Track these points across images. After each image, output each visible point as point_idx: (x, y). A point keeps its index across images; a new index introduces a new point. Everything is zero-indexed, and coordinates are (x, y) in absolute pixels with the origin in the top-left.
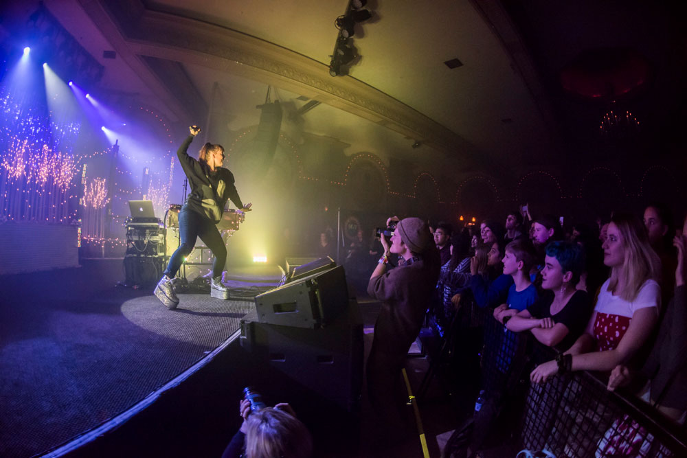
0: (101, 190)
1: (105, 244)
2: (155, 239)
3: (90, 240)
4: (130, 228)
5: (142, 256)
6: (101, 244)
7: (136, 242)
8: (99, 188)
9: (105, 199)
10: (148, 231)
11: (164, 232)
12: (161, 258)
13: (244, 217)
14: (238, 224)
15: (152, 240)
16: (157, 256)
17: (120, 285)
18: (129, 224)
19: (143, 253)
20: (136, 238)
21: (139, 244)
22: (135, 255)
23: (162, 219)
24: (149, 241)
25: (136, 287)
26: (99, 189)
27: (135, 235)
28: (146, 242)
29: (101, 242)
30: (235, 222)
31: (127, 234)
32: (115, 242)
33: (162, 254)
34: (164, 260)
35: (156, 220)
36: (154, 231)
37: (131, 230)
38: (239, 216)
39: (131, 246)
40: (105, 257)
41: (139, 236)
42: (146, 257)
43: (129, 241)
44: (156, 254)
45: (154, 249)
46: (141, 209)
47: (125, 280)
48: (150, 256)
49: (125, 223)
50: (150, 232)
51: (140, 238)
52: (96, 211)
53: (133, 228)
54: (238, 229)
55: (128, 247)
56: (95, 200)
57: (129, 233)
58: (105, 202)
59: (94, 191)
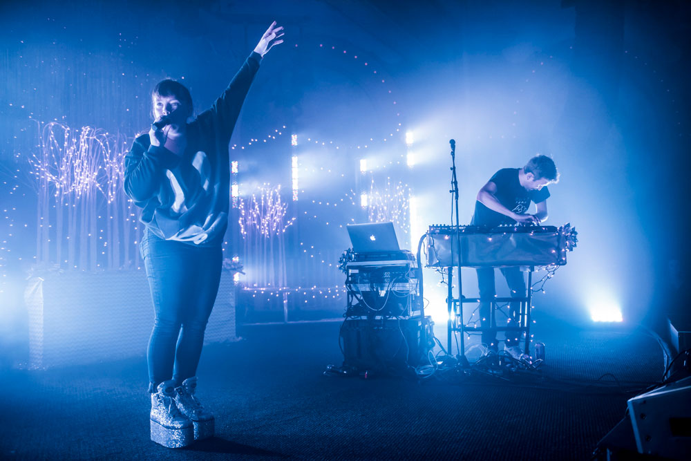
0: (274, 203)
1: (289, 298)
2: (402, 287)
3: (259, 292)
4: (350, 271)
5: (378, 318)
6: (281, 298)
7: (364, 294)
8: (270, 200)
9: (285, 219)
10: (387, 274)
11: (418, 274)
12: (415, 319)
13: (575, 240)
14: (564, 254)
15: (396, 289)
16: (407, 318)
17: (332, 371)
18: (349, 264)
19: (379, 313)
20: (365, 288)
21: (370, 297)
22: (364, 318)
23: (414, 252)
24: (389, 293)
25: (366, 374)
26: (269, 204)
27: (362, 282)
28: (383, 293)
29: (281, 293)
30: (558, 249)
31: (347, 282)
32: (311, 293)
33: (417, 313)
34: (420, 324)
35: (401, 255)
36: (401, 275)
37: (353, 275)
38: (566, 238)
39: (355, 302)
40: (289, 320)
41: (372, 283)
42: (385, 320)
43: (352, 293)
44: (406, 314)
45: (400, 305)
46: (373, 238)
47: (344, 363)
48: (394, 318)
49: (341, 262)
50: (392, 277)
51: (372, 287)
52: (268, 240)
53: (357, 271)
54: (565, 263)
55: (349, 304)
56: (264, 221)
57: (350, 279)
58: (286, 224)
59: (260, 207)
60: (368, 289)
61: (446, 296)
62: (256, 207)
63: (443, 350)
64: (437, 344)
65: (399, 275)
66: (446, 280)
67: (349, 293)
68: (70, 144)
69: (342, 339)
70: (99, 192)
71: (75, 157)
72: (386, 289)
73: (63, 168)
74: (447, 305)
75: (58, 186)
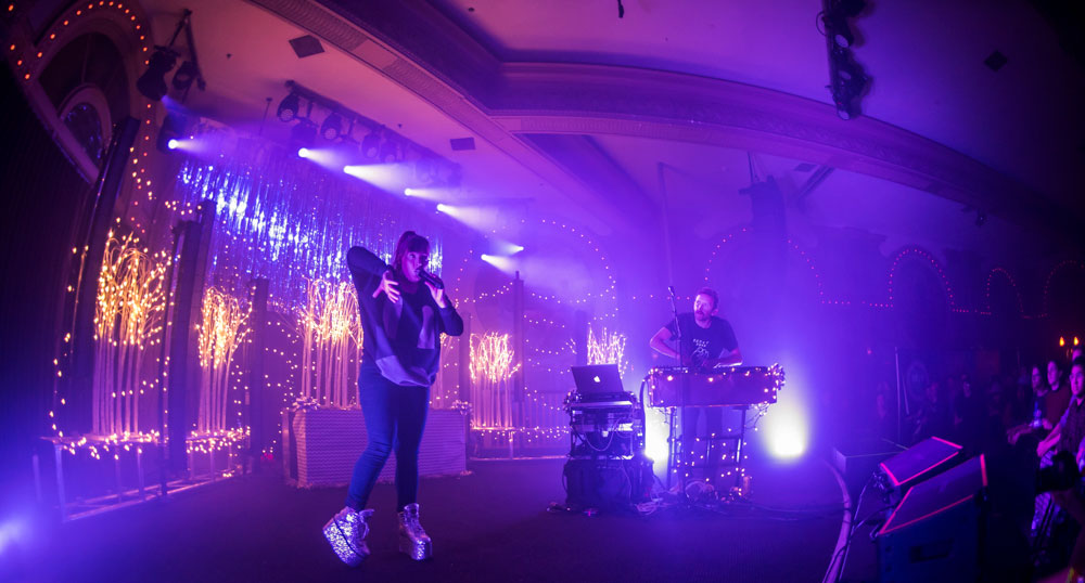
0: (501, 351)
1: (516, 437)
2: (627, 427)
3: (487, 431)
4: (575, 413)
5: (602, 457)
6: (507, 437)
7: (589, 435)
8: (497, 348)
9: (511, 366)
10: (611, 415)
11: (641, 415)
12: (637, 459)
13: (783, 379)
14: (775, 393)
15: (619, 430)
16: (630, 458)
17: (556, 508)
18: (573, 405)
19: (602, 453)
20: (589, 428)
21: (594, 438)
22: (588, 458)
23: (637, 393)
24: (613, 434)
25: (590, 512)
26: (497, 351)
27: (586, 423)
28: (605, 434)
29: (507, 433)
30: (770, 389)
31: (571, 423)
32: (534, 433)
34: (641, 464)
35: (626, 396)
36: (623, 415)
37: (576, 416)
38: (776, 378)
39: (579, 443)
40: (514, 456)
41: (596, 423)
42: (609, 460)
43: (575, 433)
45: (623, 445)
46: (597, 379)
47: (567, 501)
48: (618, 458)
49: (565, 403)
50: (616, 417)
51: (596, 428)
52: (496, 385)
53: (580, 412)
54: (775, 401)
55: (573, 445)
56: (492, 368)
57: (574, 420)
58: (511, 369)
59: (489, 354)
60: (592, 430)
61: (668, 436)
62: (485, 354)
63: (662, 486)
64: (657, 482)
65: (623, 416)
66: (669, 421)
67: (572, 434)
68: (331, 297)
69: (565, 478)
70: (350, 339)
71: (333, 309)
72: (610, 429)
73: (323, 318)
74: (667, 444)
75: (319, 332)
